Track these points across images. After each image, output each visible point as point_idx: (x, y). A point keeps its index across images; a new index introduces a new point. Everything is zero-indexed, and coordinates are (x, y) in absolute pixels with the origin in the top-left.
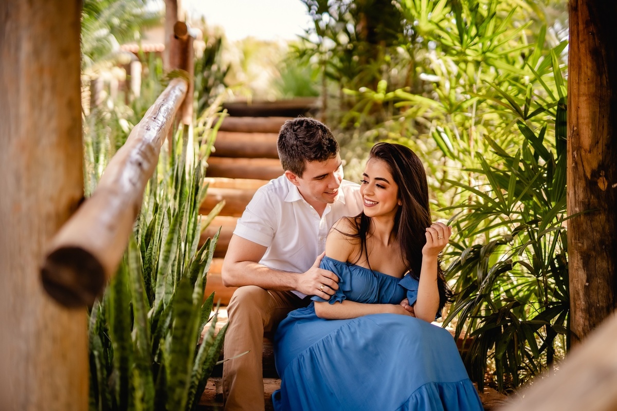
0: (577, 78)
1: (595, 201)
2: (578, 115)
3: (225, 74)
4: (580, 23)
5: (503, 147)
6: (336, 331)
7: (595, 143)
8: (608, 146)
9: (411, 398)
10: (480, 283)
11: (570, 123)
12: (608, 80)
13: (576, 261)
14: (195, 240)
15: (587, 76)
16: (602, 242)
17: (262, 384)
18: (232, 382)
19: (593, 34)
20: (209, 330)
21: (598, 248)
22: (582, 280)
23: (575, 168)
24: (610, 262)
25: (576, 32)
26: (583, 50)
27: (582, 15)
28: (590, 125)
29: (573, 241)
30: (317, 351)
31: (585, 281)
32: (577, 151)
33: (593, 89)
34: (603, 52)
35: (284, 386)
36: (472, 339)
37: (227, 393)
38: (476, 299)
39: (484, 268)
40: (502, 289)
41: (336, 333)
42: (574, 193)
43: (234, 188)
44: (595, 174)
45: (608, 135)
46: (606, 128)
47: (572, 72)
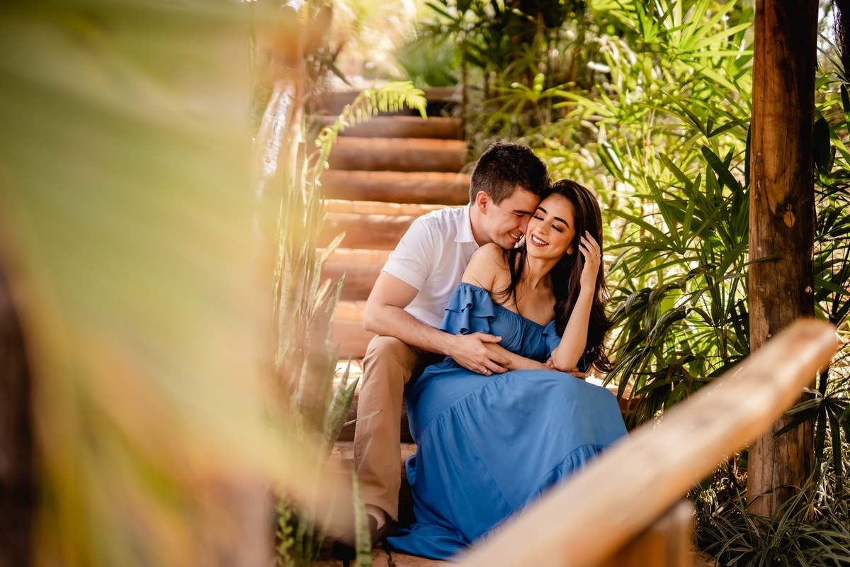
0: (762, 95)
1: (781, 239)
2: (762, 139)
3: (334, 57)
4: (767, 30)
5: (682, 170)
6: (481, 388)
7: (782, 171)
8: (796, 176)
9: (566, 460)
10: (648, 333)
11: (753, 148)
12: (797, 98)
13: (757, 309)
14: (314, 282)
15: (774, 92)
16: (787, 287)
17: (399, 450)
18: (366, 447)
19: (781, 43)
20: (339, 387)
21: (783, 294)
22: (764, 332)
23: (759, 201)
24: (796, 311)
25: (762, 40)
26: (769, 62)
27: (768, 19)
28: (776, 151)
29: (754, 286)
30: (459, 410)
31: (767, 332)
32: (761, 181)
33: (780, 109)
34: (793, 65)
35: (420, 452)
36: (638, 399)
37: (359, 458)
38: (643, 352)
39: (653, 316)
40: (677, 340)
41: (481, 391)
42: (757, 230)
43: (353, 212)
44: (781, 208)
45: (797, 162)
46: (794, 154)
47: (757, 87)
